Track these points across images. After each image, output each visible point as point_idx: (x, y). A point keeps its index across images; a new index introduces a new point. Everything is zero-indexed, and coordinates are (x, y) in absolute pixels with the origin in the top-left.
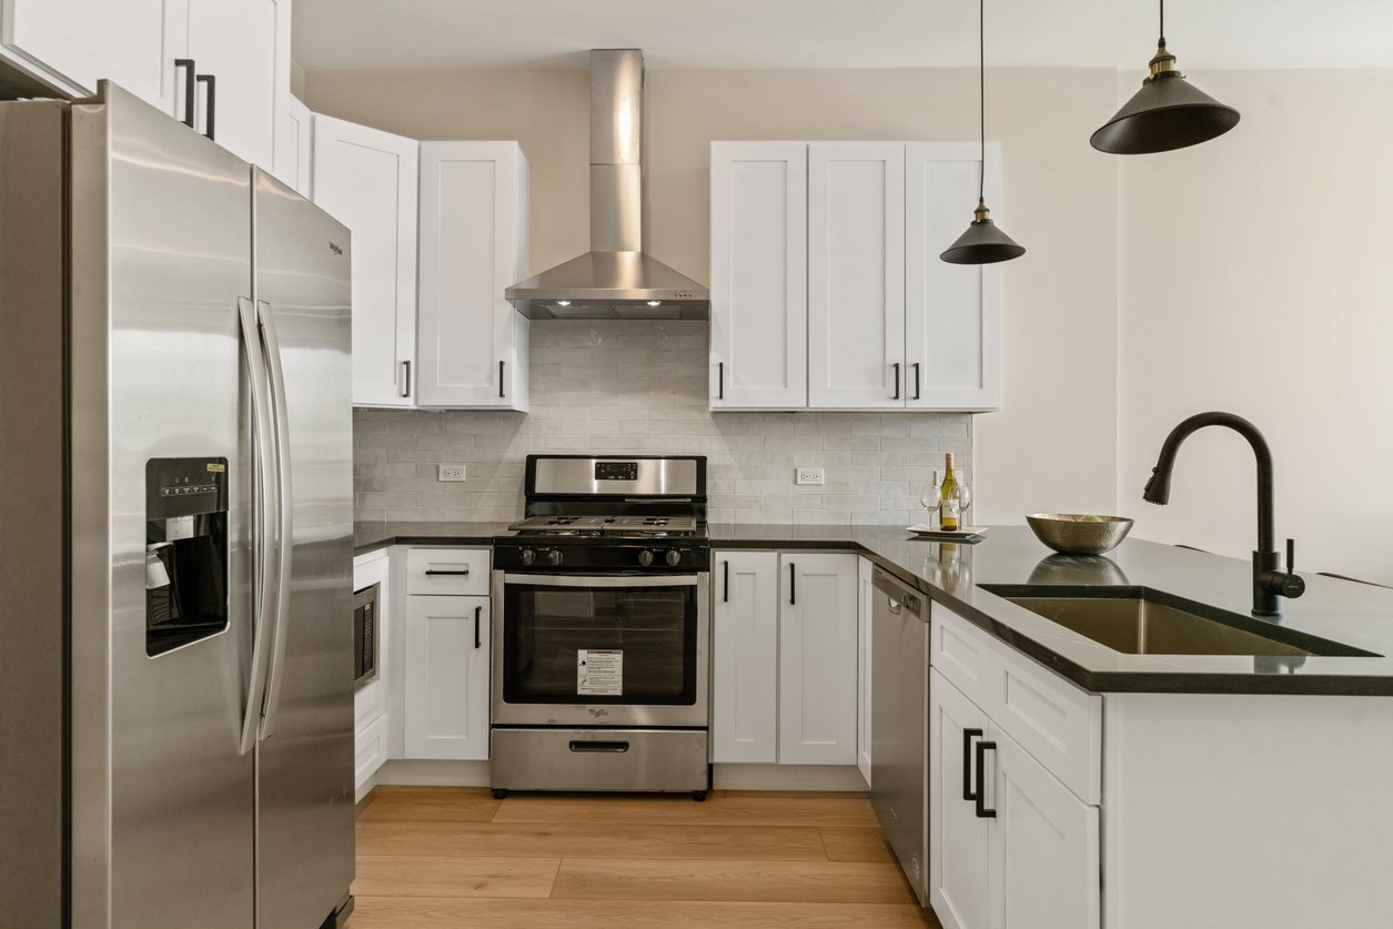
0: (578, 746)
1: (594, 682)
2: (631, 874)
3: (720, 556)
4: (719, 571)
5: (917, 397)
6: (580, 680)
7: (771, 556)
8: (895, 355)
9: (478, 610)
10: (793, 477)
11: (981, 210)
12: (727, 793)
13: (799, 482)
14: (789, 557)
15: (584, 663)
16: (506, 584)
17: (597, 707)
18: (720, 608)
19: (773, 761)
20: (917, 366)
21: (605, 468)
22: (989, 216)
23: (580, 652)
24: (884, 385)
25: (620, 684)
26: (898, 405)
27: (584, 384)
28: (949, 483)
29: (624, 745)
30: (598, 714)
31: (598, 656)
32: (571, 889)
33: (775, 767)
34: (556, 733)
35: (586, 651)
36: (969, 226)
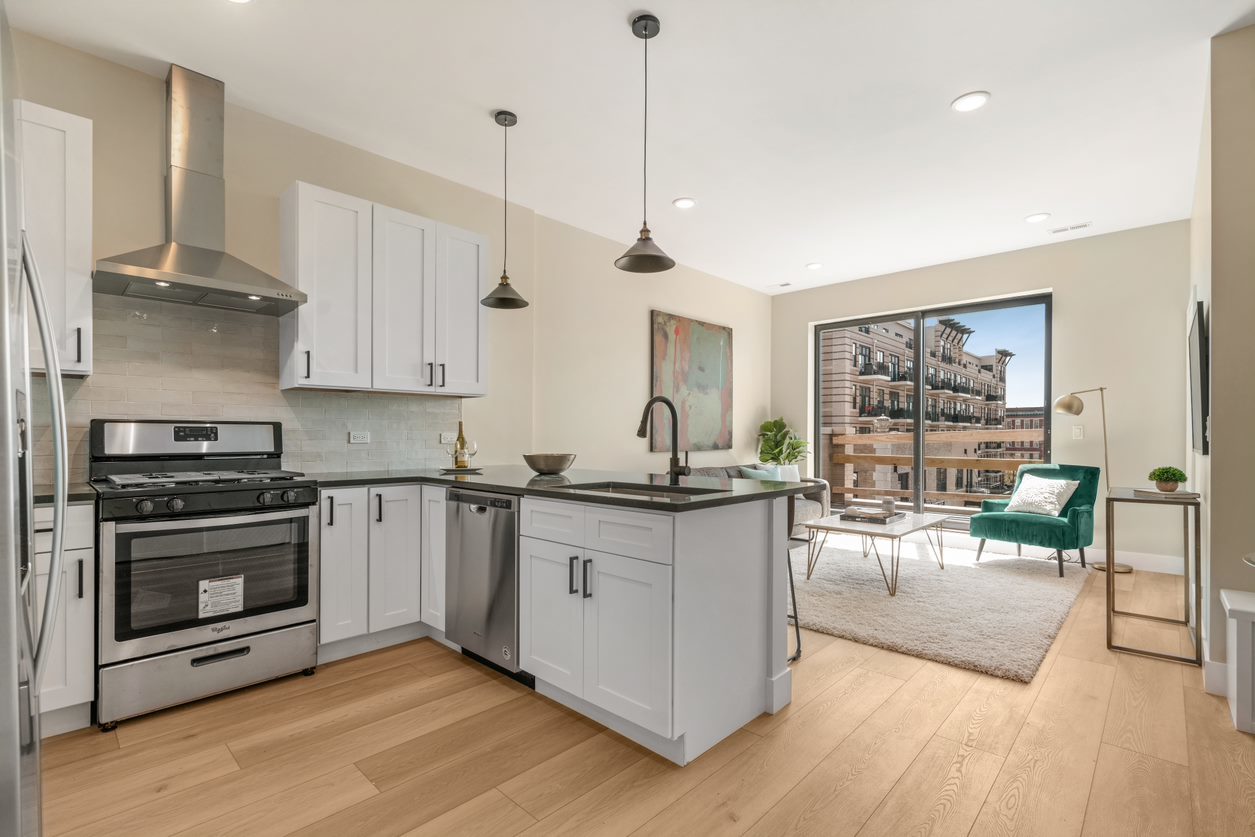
0: (196, 662)
1: (215, 605)
2: (299, 731)
3: (325, 493)
4: (325, 504)
5: (443, 385)
6: (201, 606)
7: (363, 490)
8: (429, 359)
9: (81, 563)
10: (347, 438)
11: (504, 277)
12: (327, 665)
13: (352, 441)
14: (375, 490)
15: (205, 591)
16: (117, 535)
17: (219, 625)
18: (326, 531)
19: (365, 632)
20: (443, 365)
21: (184, 431)
22: (509, 281)
23: (201, 583)
24: (422, 376)
25: (241, 602)
26: (431, 390)
27: (154, 357)
28: (461, 438)
29: (244, 650)
30: (219, 631)
31: (220, 583)
32: (250, 759)
33: (368, 636)
34: (176, 656)
35: (207, 581)
36: (497, 286)
